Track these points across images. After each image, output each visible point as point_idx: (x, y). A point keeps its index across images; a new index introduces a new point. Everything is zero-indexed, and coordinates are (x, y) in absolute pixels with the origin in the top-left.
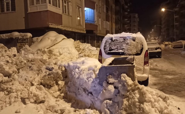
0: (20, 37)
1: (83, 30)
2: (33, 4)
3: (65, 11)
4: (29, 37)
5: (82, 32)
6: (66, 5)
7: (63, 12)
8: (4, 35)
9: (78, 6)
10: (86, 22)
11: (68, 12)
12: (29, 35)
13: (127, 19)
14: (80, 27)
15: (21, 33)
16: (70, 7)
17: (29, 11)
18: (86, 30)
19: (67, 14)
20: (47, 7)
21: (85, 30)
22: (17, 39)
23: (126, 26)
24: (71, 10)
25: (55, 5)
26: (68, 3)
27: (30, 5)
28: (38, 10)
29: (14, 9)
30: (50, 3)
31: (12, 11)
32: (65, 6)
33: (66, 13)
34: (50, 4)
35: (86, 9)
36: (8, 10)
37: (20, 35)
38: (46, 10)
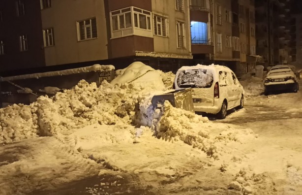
0: (102, 70)
1: (188, 55)
2: (117, 29)
3: (160, 31)
4: (111, 70)
5: (186, 57)
6: (161, 23)
7: (156, 33)
8: (85, 68)
9: (178, 22)
10: (193, 42)
11: (164, 32)
12: (112, 67)
13: (284, 27)
14: (182, 51)
15: (103, 66)
16: (167, 25)
17: (113, 37)
18: (193, 54)
19: (162, 35)
20: (132, 32)
21: (191, 54)
22: (99, 72)
23: (282, 39)
24: (167, 29)
25: (143, 26)
26: (163, 20)
27: (113, 30)
28: (123, 36)
29: (95, 35)
30: (136, 26)
31: (93, 37)
32: (159, 25)
33: (160, 33)
34: (136, 28)
35: (193, 23)
36: (88, 36)
37: (102, 68)
38: (131, 35)
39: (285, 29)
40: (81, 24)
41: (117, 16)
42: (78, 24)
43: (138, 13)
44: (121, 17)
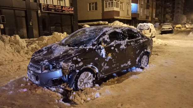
0: (103, 23)
1: (130, 18)
2: (107, 7)
5: (129, 19)
6: (121, 5)
8: (95, 22)
10: (132, 12)
11: (122, 8)
12: (107, 22)
14: (128, 16)
16: (123, 5)
17: (106, 10)
18: (132, 18)
19: (122, 10)
20: (113, 9)
23: (167, 9)
24: (123, 8)
25: (117, 7)
26: (122, 3)
28: (109, 10)
29: (96, 9)
30: (115, 7)
35: (132, 4)
36: (93, 9)
39: (170, 4)
40: (90, 4)
41: (107, 3)
43: (115, 2)
44: (109, 3)
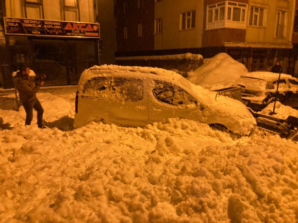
0: (192, 59)
1: (287, 45)
2: (211, 21)
3: (256, 21)
4: (199, 59)
6: (258, 14)
7: (251, 24)
8: (180, 55)
9: (280, 11)
11: (260, 22)
12: (200, 56)
14: (280, 41)
15: (193, 55)
16: (265, 15)
17: (208, 28)
18: (293, 44)
19: (257, 26)
20: (224, 25)
21: (290, 44)
22: (189, 60)
24: (265, 20)
25: (236, 18)
26: (262, 10)
27: (208, 22)
28: (215, 28)
30: (229, 18)
31: (192, 27)
32: (256, 16)
33: (255, 24)
34: (228, 20)
36: (188, 26)
37: (193, 56)
38: (223, 27)
40: (184, 15)
41: (212, 10)
42: (181, 16)
43: (232, 7)
